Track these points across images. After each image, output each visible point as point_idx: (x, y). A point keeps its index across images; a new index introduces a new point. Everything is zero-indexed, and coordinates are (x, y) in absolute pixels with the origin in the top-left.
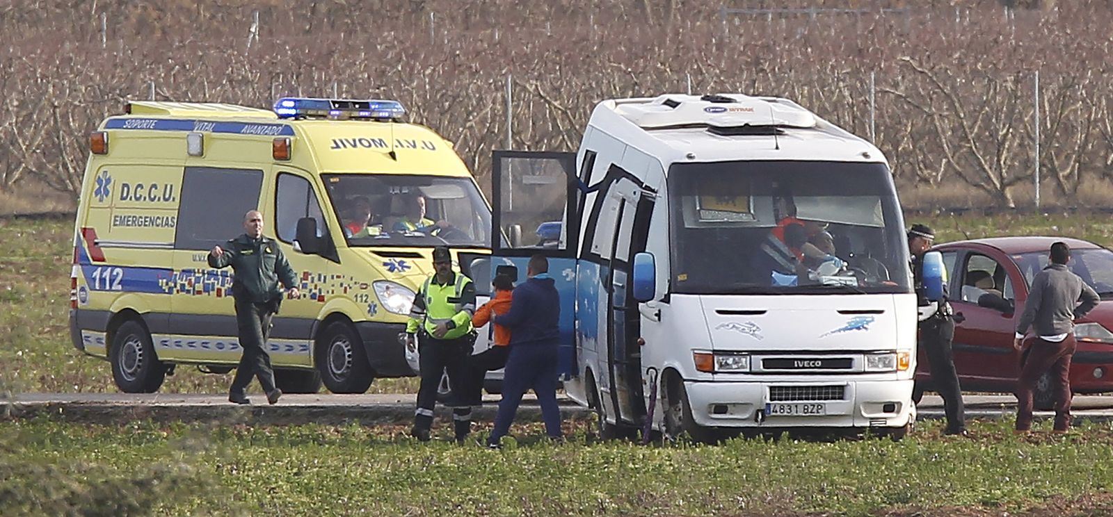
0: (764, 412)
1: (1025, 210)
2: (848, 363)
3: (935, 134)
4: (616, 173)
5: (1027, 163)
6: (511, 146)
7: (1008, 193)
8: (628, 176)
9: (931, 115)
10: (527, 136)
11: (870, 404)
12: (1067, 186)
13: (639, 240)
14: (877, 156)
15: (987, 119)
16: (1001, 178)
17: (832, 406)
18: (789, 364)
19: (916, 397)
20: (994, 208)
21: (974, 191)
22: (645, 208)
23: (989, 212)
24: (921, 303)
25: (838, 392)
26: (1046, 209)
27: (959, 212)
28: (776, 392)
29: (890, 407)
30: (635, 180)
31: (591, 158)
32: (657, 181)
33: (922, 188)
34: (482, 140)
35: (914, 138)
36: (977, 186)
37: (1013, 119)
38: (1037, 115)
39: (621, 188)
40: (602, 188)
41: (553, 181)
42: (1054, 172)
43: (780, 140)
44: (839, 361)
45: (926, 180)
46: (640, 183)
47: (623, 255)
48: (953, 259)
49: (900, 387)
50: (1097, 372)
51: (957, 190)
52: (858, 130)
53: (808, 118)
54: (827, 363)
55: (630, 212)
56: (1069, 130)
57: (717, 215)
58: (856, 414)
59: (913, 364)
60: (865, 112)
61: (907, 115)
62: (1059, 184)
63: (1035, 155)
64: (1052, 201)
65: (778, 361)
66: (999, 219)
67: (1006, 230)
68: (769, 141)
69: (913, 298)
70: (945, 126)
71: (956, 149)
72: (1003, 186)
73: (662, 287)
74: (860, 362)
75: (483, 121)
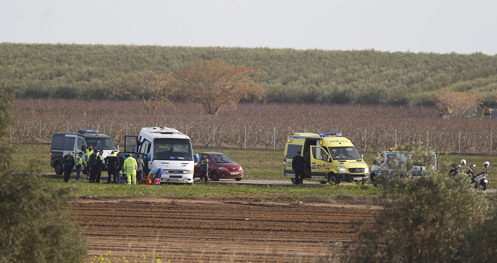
0: (168, 180)
1: (212, 147)
2: (183, 172)
3: (197, 135)
4: (145, 140)
5: (212, 140)
6: (127, 135)
7: (209, 145)
8: (147, 140)
9: (197, 132)
10: (130, 133)
11: (186, 179)
12: (219, 144)
13: (148, 151)
14: (188, 138)
15: (206, 132)
16: (208, 142)
17: (180, 179)
18: (173, 172)
19: (194, 178)
20: (207, 147)
21: (203, 145)
22: (150, 146)
23: (206, 148)
24: (195, 162)
25: (181, 177)
26: (215, 148)
27: (201, 148)
28: (170, 177)
29: (189, 180)
30: (148, 141)
31: (141, 137)
32: (152, 141)
33: (195, 144)
34: (122, 134)
35: (194, 135)
36: (204, 144)
37: (210, 133)
38: (214, 132)
39: (146, 142)
40: (142, 143)
41: (134, 141)
42: (217, 142)
43: (172, 135)
44: (181, 172)
45: (195, 142)
46: (149, 141)
47: (146, 153)
48: (200, 156)
49: (191, 176)
50: (224, 175)
51: (200, 144)
52: (185, 133)
53: (177, 131)
54: (179, 172)
55: (147, 146)
56: (219, 135)
57: (161, 147)
58: (184, 180)
59: (193, 172)
60: (185, 131)
61: (193, 132)
62: (218, 144)
63: (214, 139)
64: (216, 146)
65: (171, 171)
66: (207, 149)
67: (209, 151)
68: (170, 135)
69: (193, 162)
70: (199, 133)
71: (200, 137)
72: (208, 144)
73: (152, 158)
74: (185, 172)
75: (122, 131)
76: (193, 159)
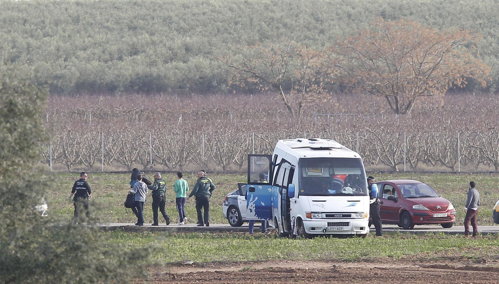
0: (326, 230)
1: (401, 171)
2: (350, 216)
3: (376, 150)
4: (283, 161)
5: (402, 159)
6: (254, 153)
7: (397, 167)
8: (287, 162)
9: (374, 145)
10: (258, 150)
11: (356, 227)
12: (413, 165)
13: (290, 181)
14: (358, 156)
15: (391, 146)
16: (395, 163)
17: (345, 228)
18: (333, 216)
19: (369, 226)
20: (393, 171)
21: (387, 166)
22: (292, 171)
23: (391, 173)
25: (347, 224)
26: (407, 172)
27: (382, 172)
28: (329, 224)
29: (362, 228)
30: (289, 163)
31: (276, 157)
32: (295, 163)
33: (372, 165)
34: (245, 151)
35: (370, 151)
37: (398, 146)
38: (405, 146)
39: (285, 165)
40: (280, 165)
41: (265, 163)
42: (410, 161)
43: (331, 151)
44: (347, 215)
45: (373, 163)
46: (291, 164)
47: (285, 184)
48: (380, 186)
49: (364, 222)
50: (422, 219)
51: (382, 166)
52: (354, 149)
53: (339, 145)
54: (344, 216)
55: (288, 172)
56: (414, 149)
57: (312, 173)
58: (352, 230)
60: (356, 144)
61: (368, 145)
62: (411, 165)
63: (404, 156)
64: (409, 169)
65: (330, 215)
66: (394, 175)
67: (396, 177)
68: (328, 152)
69: (368, 197)
70: (378, 148)
71: (382, 154)
72: (395, 165)
73: (296, 193)
74: (353, 215)
75: (246, 146)
76: (368, 193)
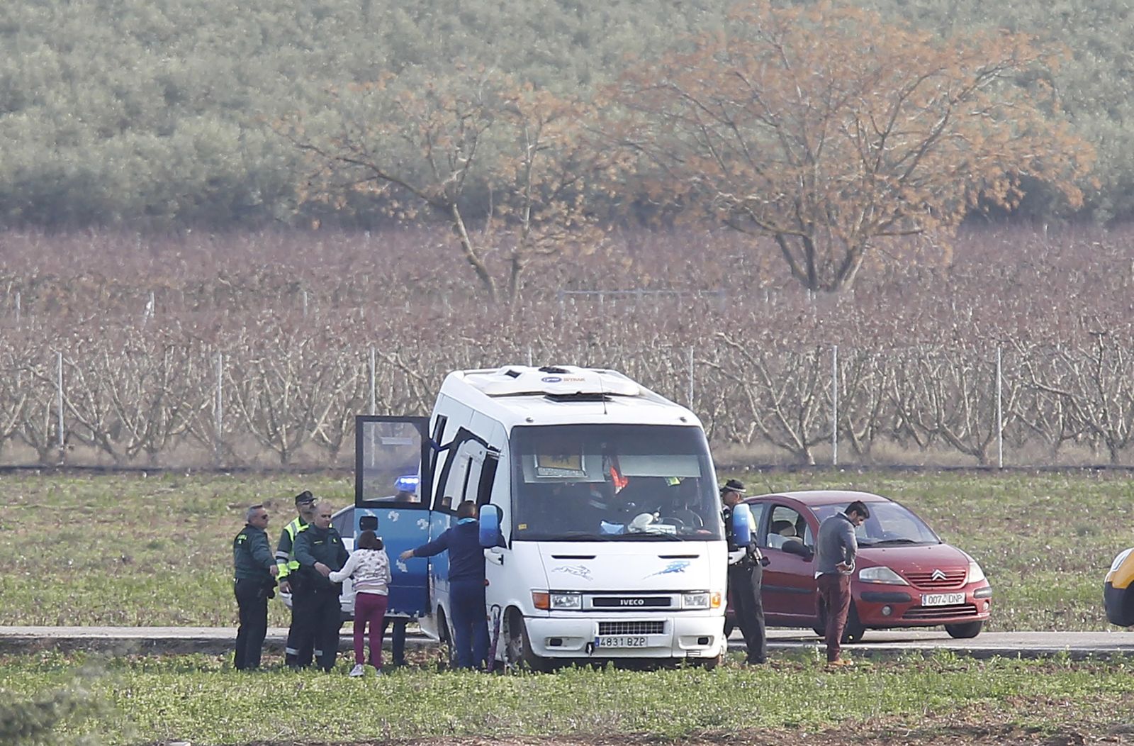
0: (593, 645)
1: (824, 466)
2: (667, 602)
3: (745, 400)
4: (464, 435)
5: (826, 426)
6: (374, 411)
7: (810, 452)
8: (475, 437)
9: (742, 384)
10: (387, 402)
11: (687, 638)
12: (861, 446)
13: (485, 493)
14: (692, 420)
15: (791, 387)
16: (803, 439)
17: (653, 640)
18: (616, 602)
19: (727, 631)
20: (797, 466)
21: (780, 451)
22: (490, 466)
23: (792, 469)
24: (731, 549)
25: (659, 627)
26: (842, 466)
27: (767, 468)
28: (605, 627)
29: (703, 640)
30: (481, 441)
31: (442, 422)
32: (501, 442)
33: (735, 447)
34: (349, 405)
35: (727, 404)
36: (783, 446)
37: (814, 388)
38: (835, 386)
39: (469, 448)
40: (453, 448)
41: (408, 442)
42: (849, 435)
43: (608, 406)
44: (659, 600)
45: (737, 441)
46: (485, 444)
48: (759, 510)
49: (712, 621)
50: (886, 610)
51: (762, 450)
52: (678, 398)
53: (632, 387)
54: (648, 602)
55: (477, 469)
56: (863, 397)
57: (551, 472)
58: (675, 646)
59: (724, 603)
60: (685, 382)
61: (721, 384)
62: (854, 445)
63: (834, 419)
64: (848, 459)
65: (605, 600)
66: (801, 475)
67: (808, 484)
68: (598, 407)
70: (754, 394)
71: (764, 413)
72: (806, 446)
73: (505, 533)
74: (677, 600)
75: (349, 389)
76: (722, 532)
